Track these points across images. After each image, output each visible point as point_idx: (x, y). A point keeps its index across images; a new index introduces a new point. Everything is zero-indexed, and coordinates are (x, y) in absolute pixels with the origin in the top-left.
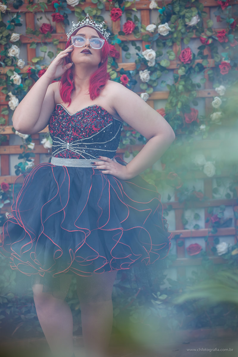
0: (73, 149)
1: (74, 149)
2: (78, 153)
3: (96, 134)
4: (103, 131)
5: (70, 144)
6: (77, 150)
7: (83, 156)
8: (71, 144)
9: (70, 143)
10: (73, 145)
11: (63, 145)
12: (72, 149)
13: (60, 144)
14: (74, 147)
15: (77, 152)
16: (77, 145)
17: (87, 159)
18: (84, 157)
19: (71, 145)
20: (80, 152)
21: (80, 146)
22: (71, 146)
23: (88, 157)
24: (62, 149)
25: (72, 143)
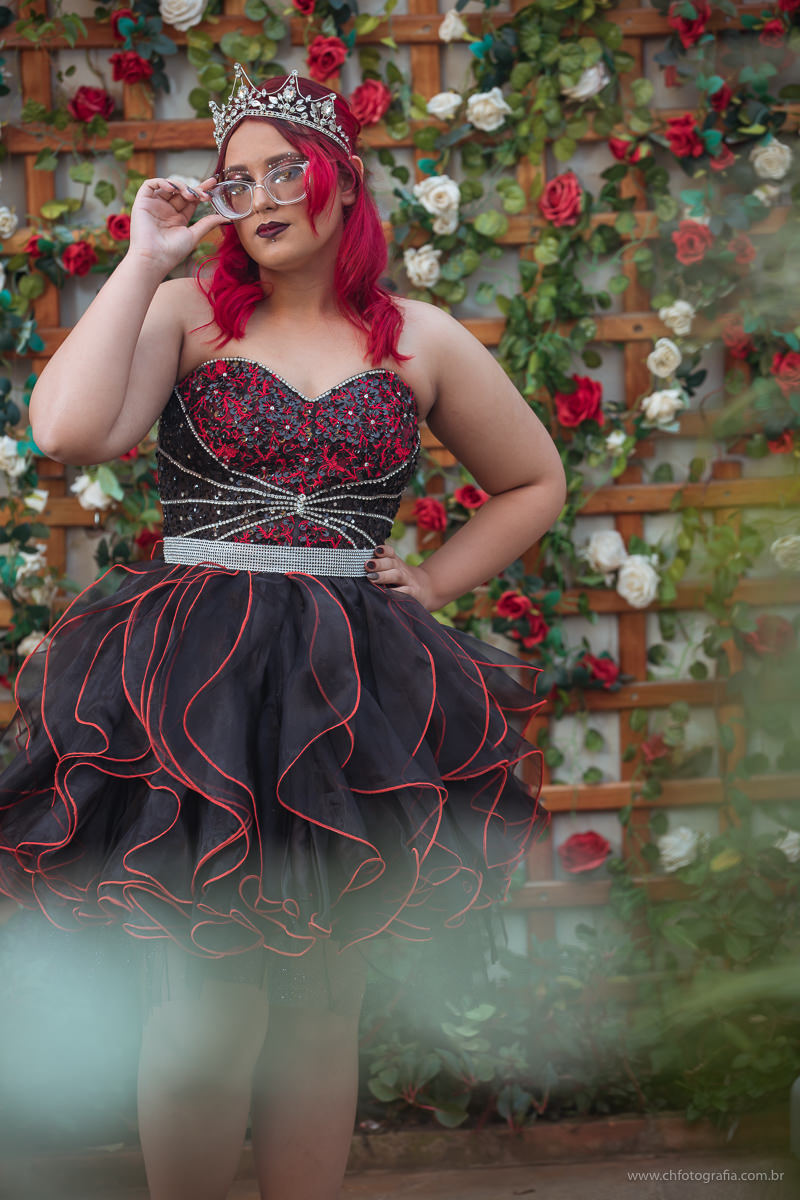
0: (316, 514)
1: (320, 516)
2: (335, 528)
6: (332, 518)
7: (349, 539)
8: (312, 499)
9: (307, 495)
10: (319, 501)
11: (276, 500)
12: (313, 517)
14: (320, 509)
15: (332, 526)
16: (333, 501)
17: (357, 551)
18: (352, 542)
19: (311, 502)
20: (341, 527)
21: (340, 504)
22: (309, 505)
23: (360, 542)
24: (270, 515)
25: (314, 496)
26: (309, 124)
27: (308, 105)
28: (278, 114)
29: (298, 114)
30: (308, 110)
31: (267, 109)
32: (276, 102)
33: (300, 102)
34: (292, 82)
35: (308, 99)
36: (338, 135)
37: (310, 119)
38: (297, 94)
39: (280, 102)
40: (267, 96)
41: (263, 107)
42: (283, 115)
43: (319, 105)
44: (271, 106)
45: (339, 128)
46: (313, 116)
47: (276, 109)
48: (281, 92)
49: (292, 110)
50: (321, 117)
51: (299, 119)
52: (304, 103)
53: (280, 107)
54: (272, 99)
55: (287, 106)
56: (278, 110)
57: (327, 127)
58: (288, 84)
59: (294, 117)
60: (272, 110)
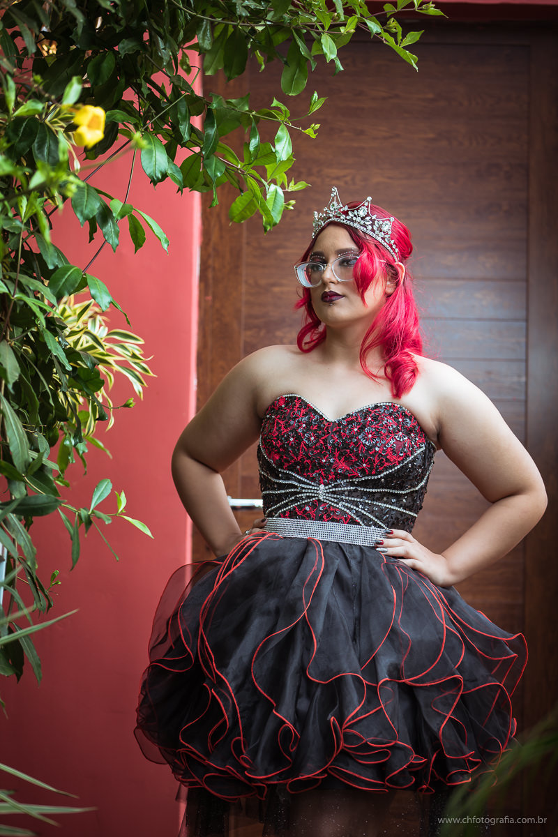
0: (333, 500)
1: (336, 501)
2: (345, 510)
3: (393, 470)
4: (408, 463)
5: (327, 488)
6: (344, 503)
7: (357, 518)
8: (329, 488)
9: (325, 485)
10: (334, 489)
11: (305, 489)
12: (331, 501)
13: (296, 487)
14: (335, 496)
15: (343, 509)
16: (345, 491)
17: (365, 527)
18: (359, 521)
19: (328, 491)
20: (350, 509)
21: (350, 493)
22: (327, 493)
23: (368, 522)
24: (303, 499)
25: (330, 486)
26: (371, 233)
27: (373, 221)
28: (352, 223)
29: (365, 226)
30: (373, 225)
31: (346, 219)
32: (352, 216)
33: (368, 218)
34: (366, 204)
35: (374, 217)
36: (391, 246)
37: (373, 230)
38: (368, 213)
39: (355, 216)
40: (347, 211)
41: (343, 217)
42: (355, 225)
43: (381, 222)
44: (348, 218)
45: (392, 242)
46: (375, 228)
47: (351, 220)
48: (357, 210)
49: (362, 222)
50: (381, 231)
51: (365, 229)
52: (371, 220)
53: (354, 218)
54: (350, 213)
55: (359, 219)
56: (353, 221)
57: (383, 239)
58: (363, 205)
59: (362, 228)
60: (348, 220)
